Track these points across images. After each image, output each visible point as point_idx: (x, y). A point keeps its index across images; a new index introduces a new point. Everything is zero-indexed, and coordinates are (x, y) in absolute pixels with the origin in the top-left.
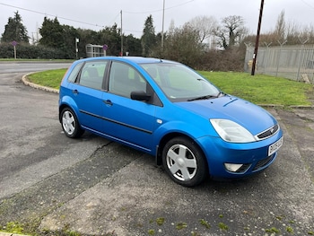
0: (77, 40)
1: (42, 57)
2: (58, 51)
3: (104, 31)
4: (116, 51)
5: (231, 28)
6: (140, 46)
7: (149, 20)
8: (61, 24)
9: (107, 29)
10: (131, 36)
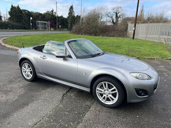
0: (31, 18)
1: (10, 28)
2: (19, 24)
3: (46, 13)
4: (54, 25)
5: (116, 13)
6: (67, 23)
7: (72, 8)
8: (21, 9)
9: (48, 12)
10: (62, 17)
